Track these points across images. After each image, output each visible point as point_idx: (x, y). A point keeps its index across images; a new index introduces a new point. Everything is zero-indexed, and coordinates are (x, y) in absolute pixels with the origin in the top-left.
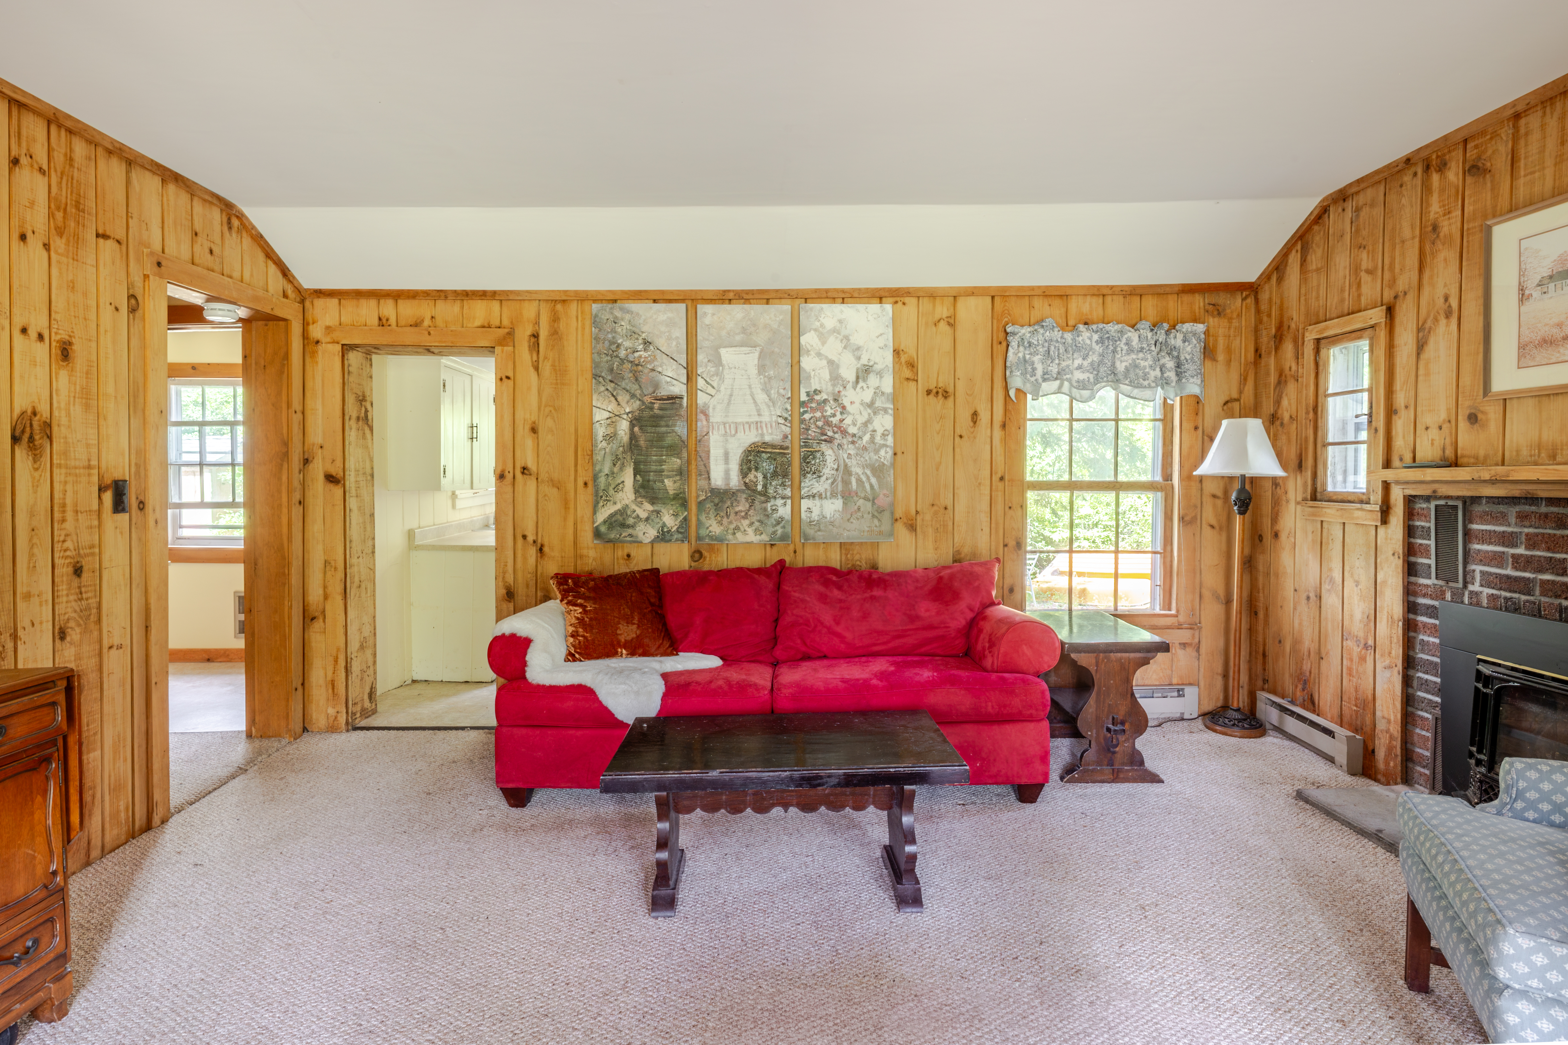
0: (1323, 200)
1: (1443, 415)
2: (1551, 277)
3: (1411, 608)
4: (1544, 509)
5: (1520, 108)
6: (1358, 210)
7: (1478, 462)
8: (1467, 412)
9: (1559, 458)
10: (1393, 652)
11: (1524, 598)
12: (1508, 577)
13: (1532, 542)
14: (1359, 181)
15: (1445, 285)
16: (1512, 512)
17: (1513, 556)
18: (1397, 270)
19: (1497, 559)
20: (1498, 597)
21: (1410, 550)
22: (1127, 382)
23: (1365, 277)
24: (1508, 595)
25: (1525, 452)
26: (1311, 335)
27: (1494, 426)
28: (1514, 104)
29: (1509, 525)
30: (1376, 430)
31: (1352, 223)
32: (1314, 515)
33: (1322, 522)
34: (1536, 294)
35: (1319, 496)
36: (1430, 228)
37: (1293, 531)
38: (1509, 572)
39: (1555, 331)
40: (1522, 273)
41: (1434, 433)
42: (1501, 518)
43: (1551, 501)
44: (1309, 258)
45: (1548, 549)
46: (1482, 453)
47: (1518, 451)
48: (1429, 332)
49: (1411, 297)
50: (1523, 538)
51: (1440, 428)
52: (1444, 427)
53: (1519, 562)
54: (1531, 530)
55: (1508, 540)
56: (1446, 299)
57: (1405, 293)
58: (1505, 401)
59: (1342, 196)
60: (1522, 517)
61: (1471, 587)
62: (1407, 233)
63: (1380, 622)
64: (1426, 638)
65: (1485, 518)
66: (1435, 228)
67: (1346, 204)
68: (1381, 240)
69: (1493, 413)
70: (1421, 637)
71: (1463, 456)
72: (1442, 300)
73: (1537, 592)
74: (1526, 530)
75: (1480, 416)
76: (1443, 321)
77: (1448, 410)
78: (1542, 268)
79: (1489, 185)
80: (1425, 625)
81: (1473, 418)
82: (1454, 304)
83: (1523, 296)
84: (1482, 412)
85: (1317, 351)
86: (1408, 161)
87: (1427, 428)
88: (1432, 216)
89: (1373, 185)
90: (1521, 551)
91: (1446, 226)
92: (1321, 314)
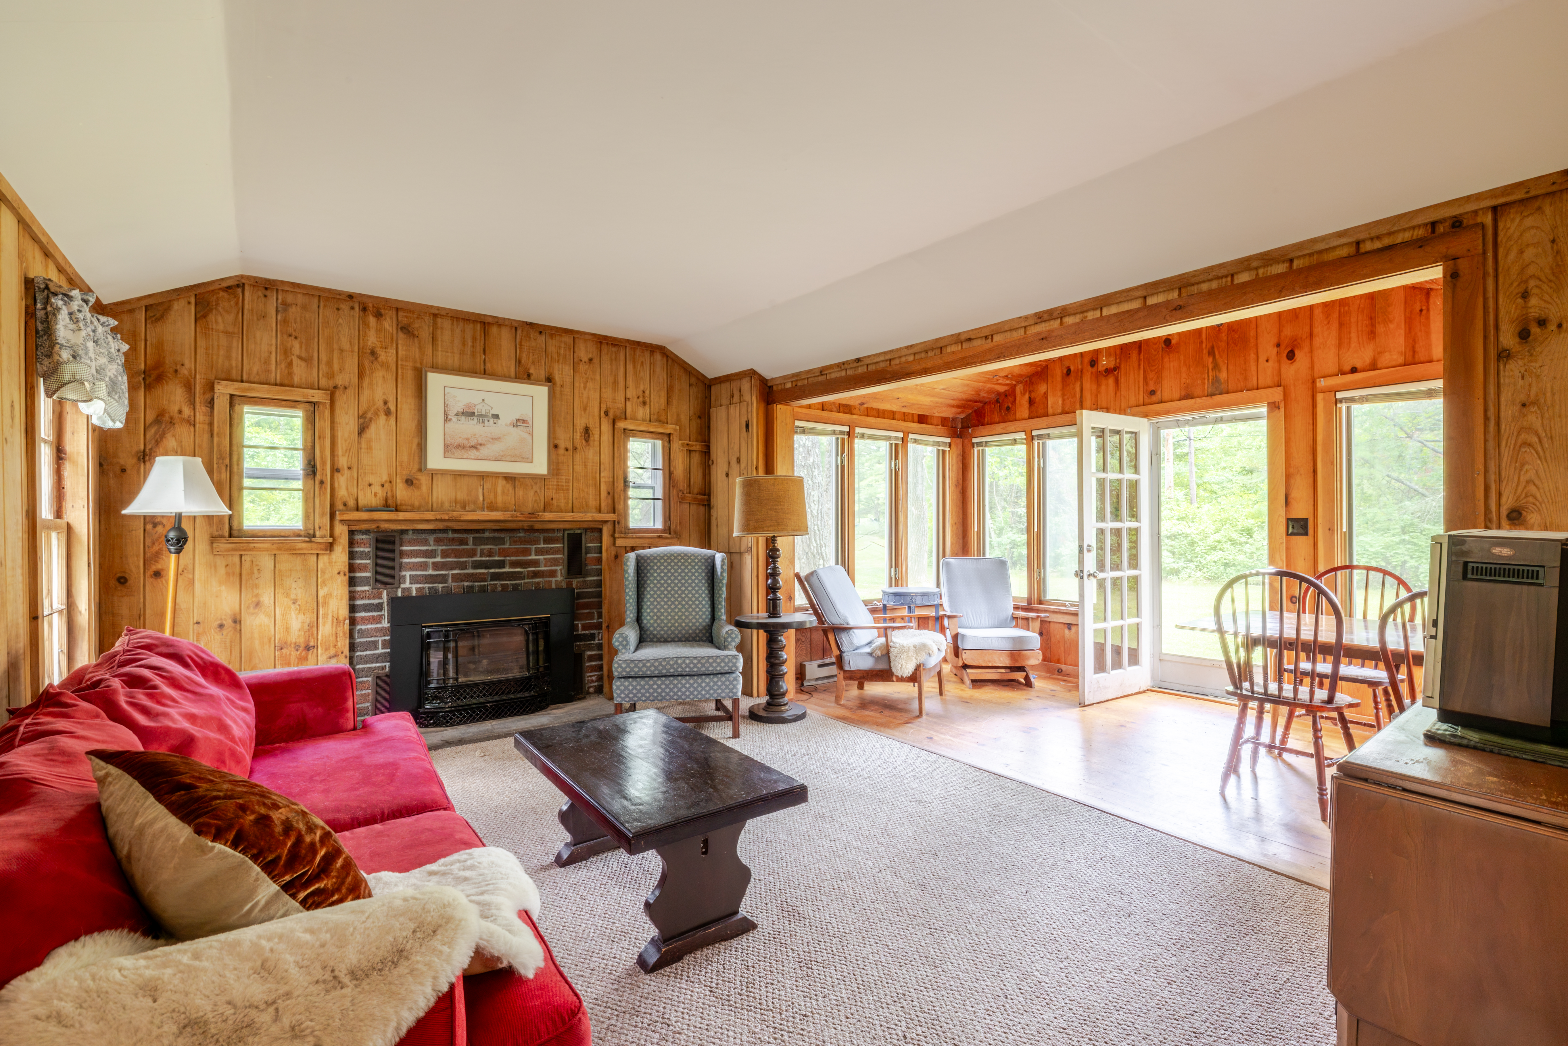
0: (242, 277)
1: (385, 478)
2: (463, 413)
3: (353, 609)
4: (450, 535)
5: (443, 313)
6: (286, 305)
7: (413, 509)
8: (405, 478)
9: (467, 508)
10: (339, 644)
11: (441, 585)
12: (431, 576)
13: (445, 554)
14: (294, 285)
15: (384, 394)
16: (431, 538)
17: (433, 563)
18: (336, 367)
19: (424, 566)
20: (424, 588)
21: (352, 568)
23: (296, 361)
24: (431, 585)
25: (447, 505)
26: (223, 389)
27: (424, 489)
28: (439, 308)
29: (430, 545)
30: (322, 482)
31: (277, 311)
32: (235, 550)
33: (241, 556)
34: (455, 419)
35: (235, 533)
36: (368, 351)
37: (191, 566)
38: (431, 572)
39: (465, 442)
40: (446, 406)
41: (377, 488)
42: (425, 542)
43: (455, 531)
44: (211, 317)
45: (456, 557)
46: (417, 504)
47: (442, 504)
48: (371, 419)
49: (350, 392)
50: (439, 552)
51: (383, 486)
52: (386, 485)
53: (436, 566)
54: (444, 547)
55: (431, 554)
56: (385, 403)
57: (345, 388)
58: (433, 474)
59: (267, 286)
60: (438, 541)
61: (402, 586)
62: (346, 346)
63: (324, 625)
64: (364, 627)
65: (411, 543)
66: (373, 353)
67: (268, 293)
68: (316, 340)
69: (424, 480)
70: (358, 627)
71: (401, 505)
72: (381, 403)
73: (450, 580)
74: (440, 548)
75: (414, 481)
76: (382, 418)
77: (389, 475)
78: (458, 405)
79: (417, 345)
80: (363, 618)
81: (409, 482)
82: (393, 408)
83: (447, 419)
84: (417, 479)
85: (232, 405)
86: (351, 296)
87: (370, 485)
88: (369, 343)
89: (304, 294)
90: (438, 559)
91: (382, 356)
92: (234, 374)
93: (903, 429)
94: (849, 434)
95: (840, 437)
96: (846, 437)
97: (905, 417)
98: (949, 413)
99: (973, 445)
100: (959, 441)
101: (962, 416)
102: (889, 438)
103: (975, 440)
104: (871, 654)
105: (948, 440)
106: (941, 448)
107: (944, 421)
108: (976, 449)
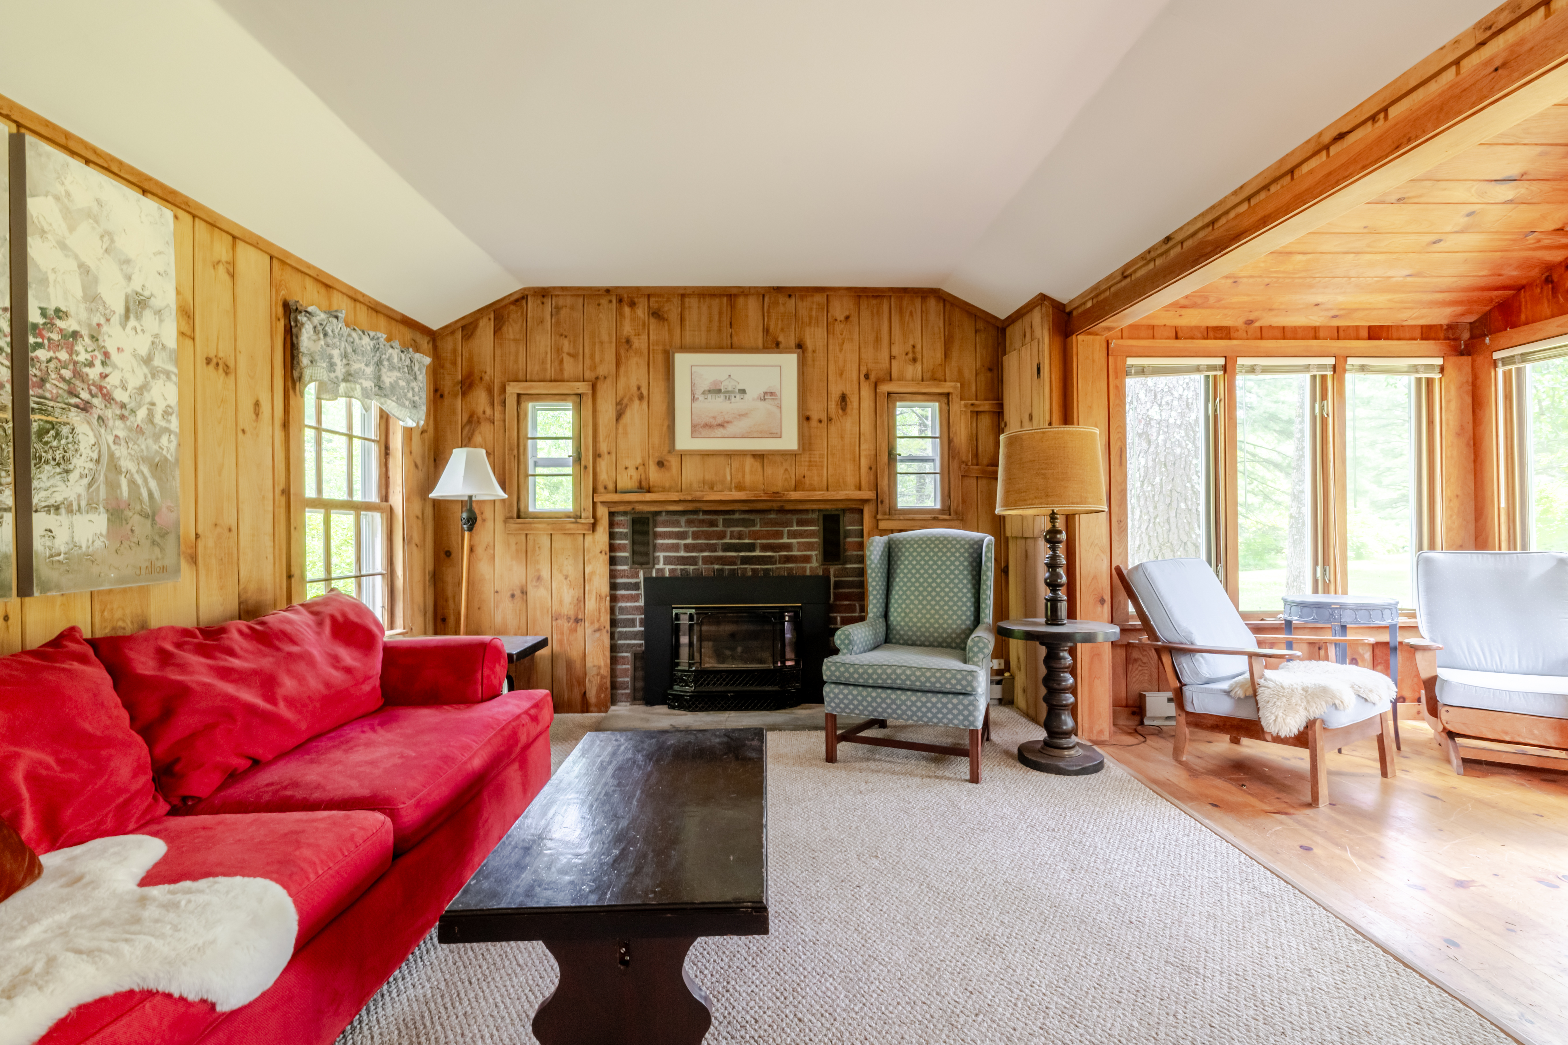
0: (525, 289)
1: (639, 461)
2: (709, 391)
3: (613, 586)
4: (701, 517)
5: (688, 292)
6: (558, 309)
7: (664, 490)
8: (657, 460)
9: (715, 489)
10: (602, 619)
11: (692, 567)
12: (683, 557)
13: (696, 536)
14: (563, 289)
15: (638, 379)
16: (683, 520)
17: (685, 545)
18: (597, 360)
19: (676, 547)
20: (676, 570)
21: (612, 548)
22: (394, 399)
23: (566, 358)
24: (682, 567)
25: (695, 485)
26: (513, 389)
27: (675, 469)
28: (685, 288)
29: (681, 527)
30: (586, 467)
31: (552, 315)
32: (521, 529)
33: (527, 535)
34: (701, 398)
35: (522, 514)
36: (624, 340)
37: (492, 544)
38: (682, 554)
39: (712, 420)
40: (693, 385)
41: (632, 471)
42: (677, 524)
43: (706, 512)
44: (505, 329)
45: (706, 539)
46: (667, 485)
47: (691, 485)
48: (626, 406)
49: (609, 381)
50: (690, 534)
51: (637, 469)
52: (640, 468)
53: (687, 548)
54: (695, 529)
55: (682, 536)
56: (639, 388)
57: (605, 378)
58: (682, 455)
59: (543, 293)
60: (689, 523)
61: (657, 566)
62: (605, 337)
63: (589, 600)
64: (623, 605)
65: (666, 524)
66: (628, 341)
67: (545, 300)
68: (581, 336)
69: (674, 461)
70: (620, 604)
71: (654, 486)
72: (635, 388)
73: (700, 562)
74: (692, 529)
75: (665, 463)
76: (637, 402)
77: (643, 458)
78: (704, 384)
79: (666, 328)
80: (623, 596)
81: (661, 464)
82: (645, 393)
83: (694, 399)
84: (667, 461)
85: (519, 403)
86: (608, 291)
87: (626, 468)
88: (625, 333)
89: (572, 296)
90: (689, 541)
91: (636, 343)
92: (521, 376)
93: (1334, 351)
94: (1225, 368)
95: (1211, 373)
96: (1220, 373)
97: (1339, 333)
98: (1440, 316)
99: (1495, 364)
100: (1466, 360)
101: (1472, 319)
102: (1307, 368)
103: (1496, 356)
104: (1228, 693)
105: (1439, 361)
106: (1424, 376)
107: (1427, 333)
108: (1500, 370)
